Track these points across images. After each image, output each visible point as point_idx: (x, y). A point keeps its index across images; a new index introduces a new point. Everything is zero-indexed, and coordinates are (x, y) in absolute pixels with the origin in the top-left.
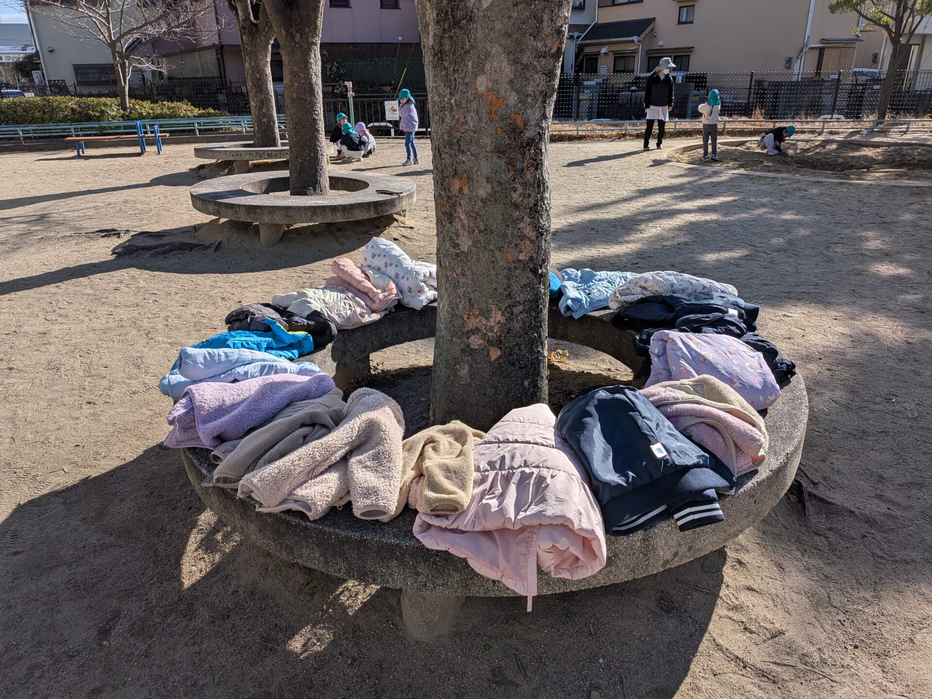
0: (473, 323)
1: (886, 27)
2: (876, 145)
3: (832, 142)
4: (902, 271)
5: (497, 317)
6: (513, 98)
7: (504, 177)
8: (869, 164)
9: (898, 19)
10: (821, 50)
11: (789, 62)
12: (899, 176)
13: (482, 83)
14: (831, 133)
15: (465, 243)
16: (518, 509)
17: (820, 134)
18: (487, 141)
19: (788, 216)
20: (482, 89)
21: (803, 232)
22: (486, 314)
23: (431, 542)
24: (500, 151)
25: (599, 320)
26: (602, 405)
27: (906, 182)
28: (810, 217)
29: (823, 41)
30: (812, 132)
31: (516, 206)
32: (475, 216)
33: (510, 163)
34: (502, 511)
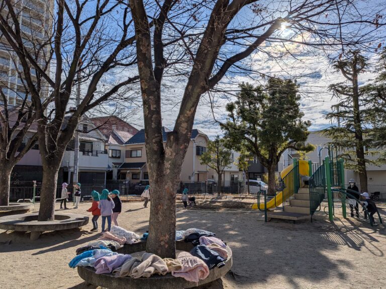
0: (162, 239)
1: (215, 169)
2: (220, 202)
3: (208, 201)
4: (237, 233)
5: (167, 236)
6: (172, 189)
7: (170, 205)
8: (219, 208)
9: (218, 167)
10: (198, 174)
11: (190, 177)
12: (228, 210)
13: (166, 187)
14: (207, 199)
15: (161, 219)
16: (192, 265)
17: (204, 199)
18: (167, 197)
19: (204, 221)
20: (166, 188)
21: (209, 225)
22: (165, 236)
23: (176, 276)
24: (169, 199)
25: (180, 242)
26: (199, 247)
27: (230, 212)
28: (210, 222)
29: (198, 171)
30: (202, 198)
31: (172, 211)
32: (163, 213)
33: (171, 202)
34: (189, 266)
